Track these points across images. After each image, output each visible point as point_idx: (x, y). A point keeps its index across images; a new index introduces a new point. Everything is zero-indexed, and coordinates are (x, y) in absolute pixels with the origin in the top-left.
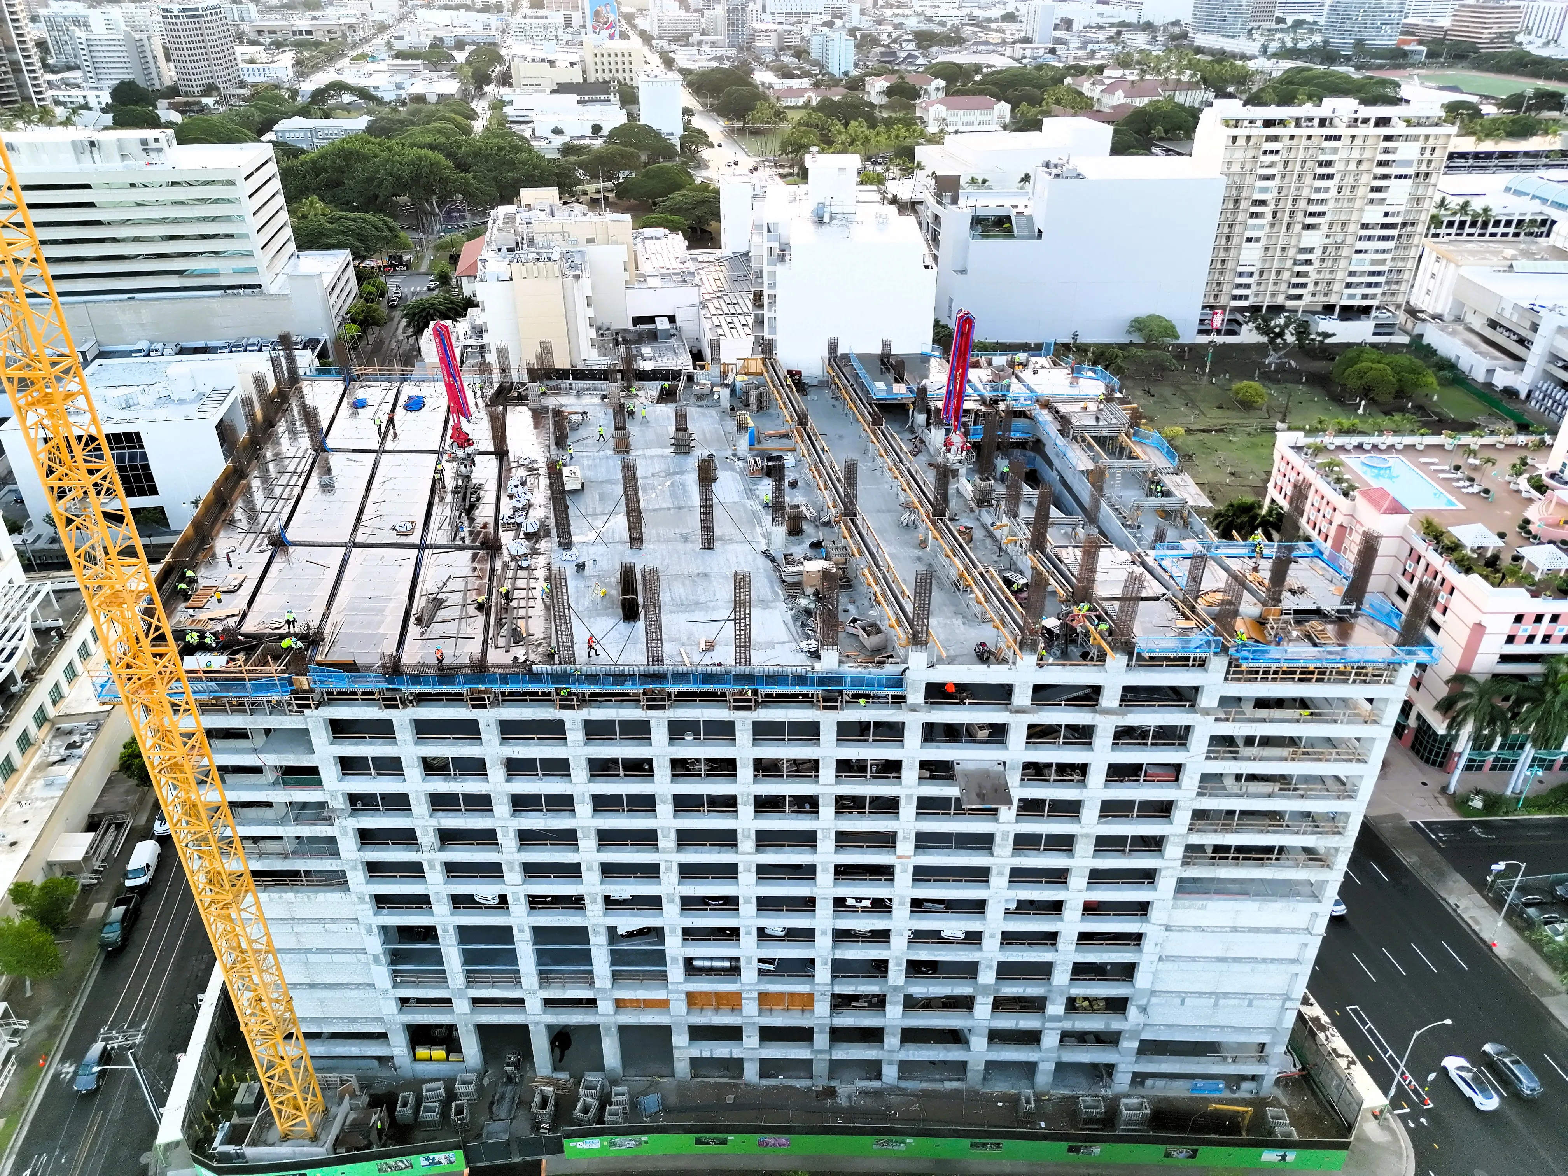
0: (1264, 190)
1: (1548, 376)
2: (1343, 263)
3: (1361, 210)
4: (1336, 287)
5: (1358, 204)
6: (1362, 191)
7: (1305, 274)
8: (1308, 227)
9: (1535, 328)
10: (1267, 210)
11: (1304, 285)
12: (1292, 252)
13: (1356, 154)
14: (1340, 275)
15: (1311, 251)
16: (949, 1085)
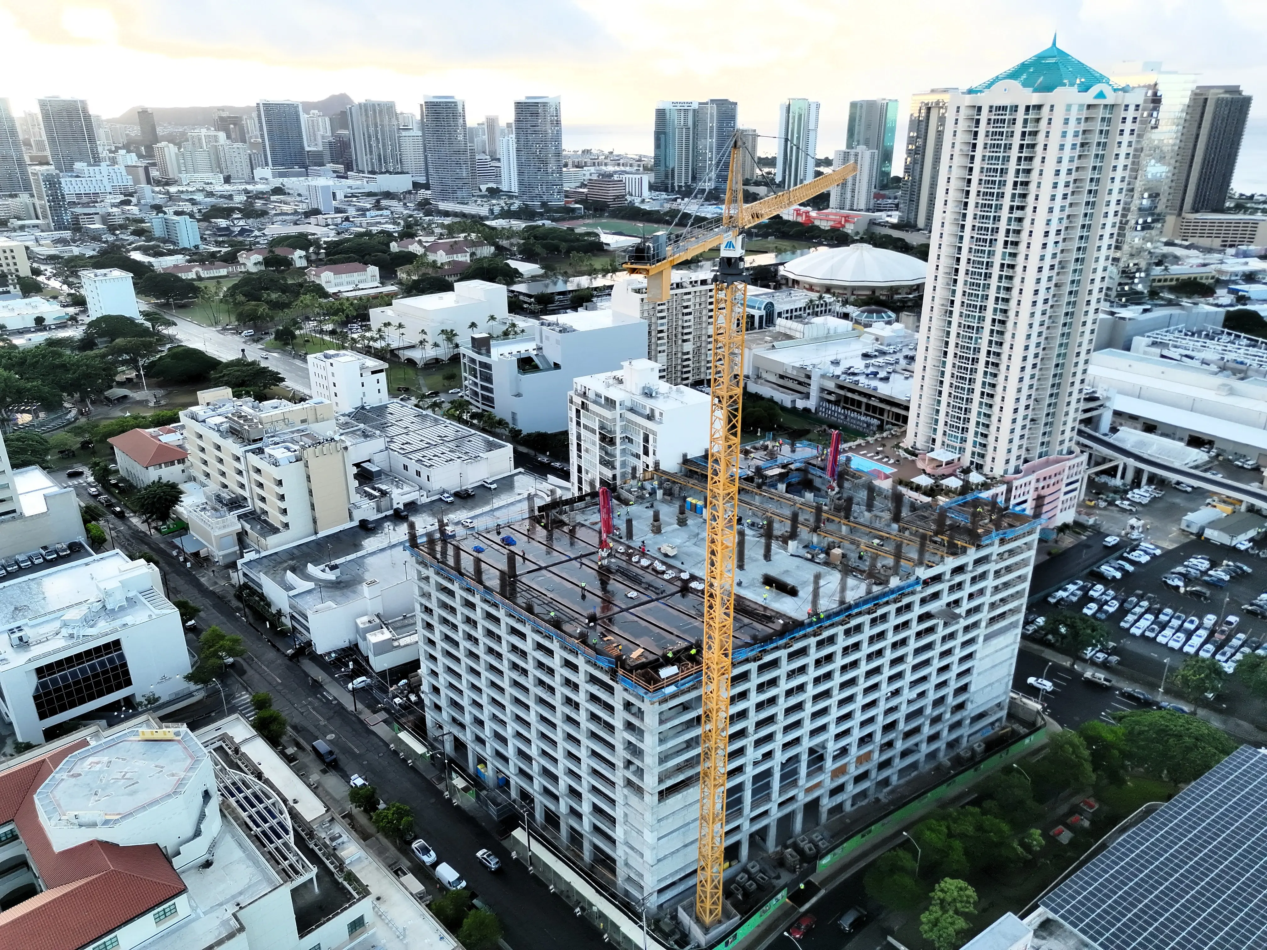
0: (662, 325)
1: (822, 399)
2: (703, 357)
3: (706, 328)
4: (703, 370)
5: (704, 325)
6: (704, 319)
7: (688, 366)
8: (684, 341)
9: (809, 377)
10: (664, 335)
11: (689, 372)
12: (680, 355)
13: (698, 300)
14: (703, 363)
15: (688, 353)
16: (913, 774)
